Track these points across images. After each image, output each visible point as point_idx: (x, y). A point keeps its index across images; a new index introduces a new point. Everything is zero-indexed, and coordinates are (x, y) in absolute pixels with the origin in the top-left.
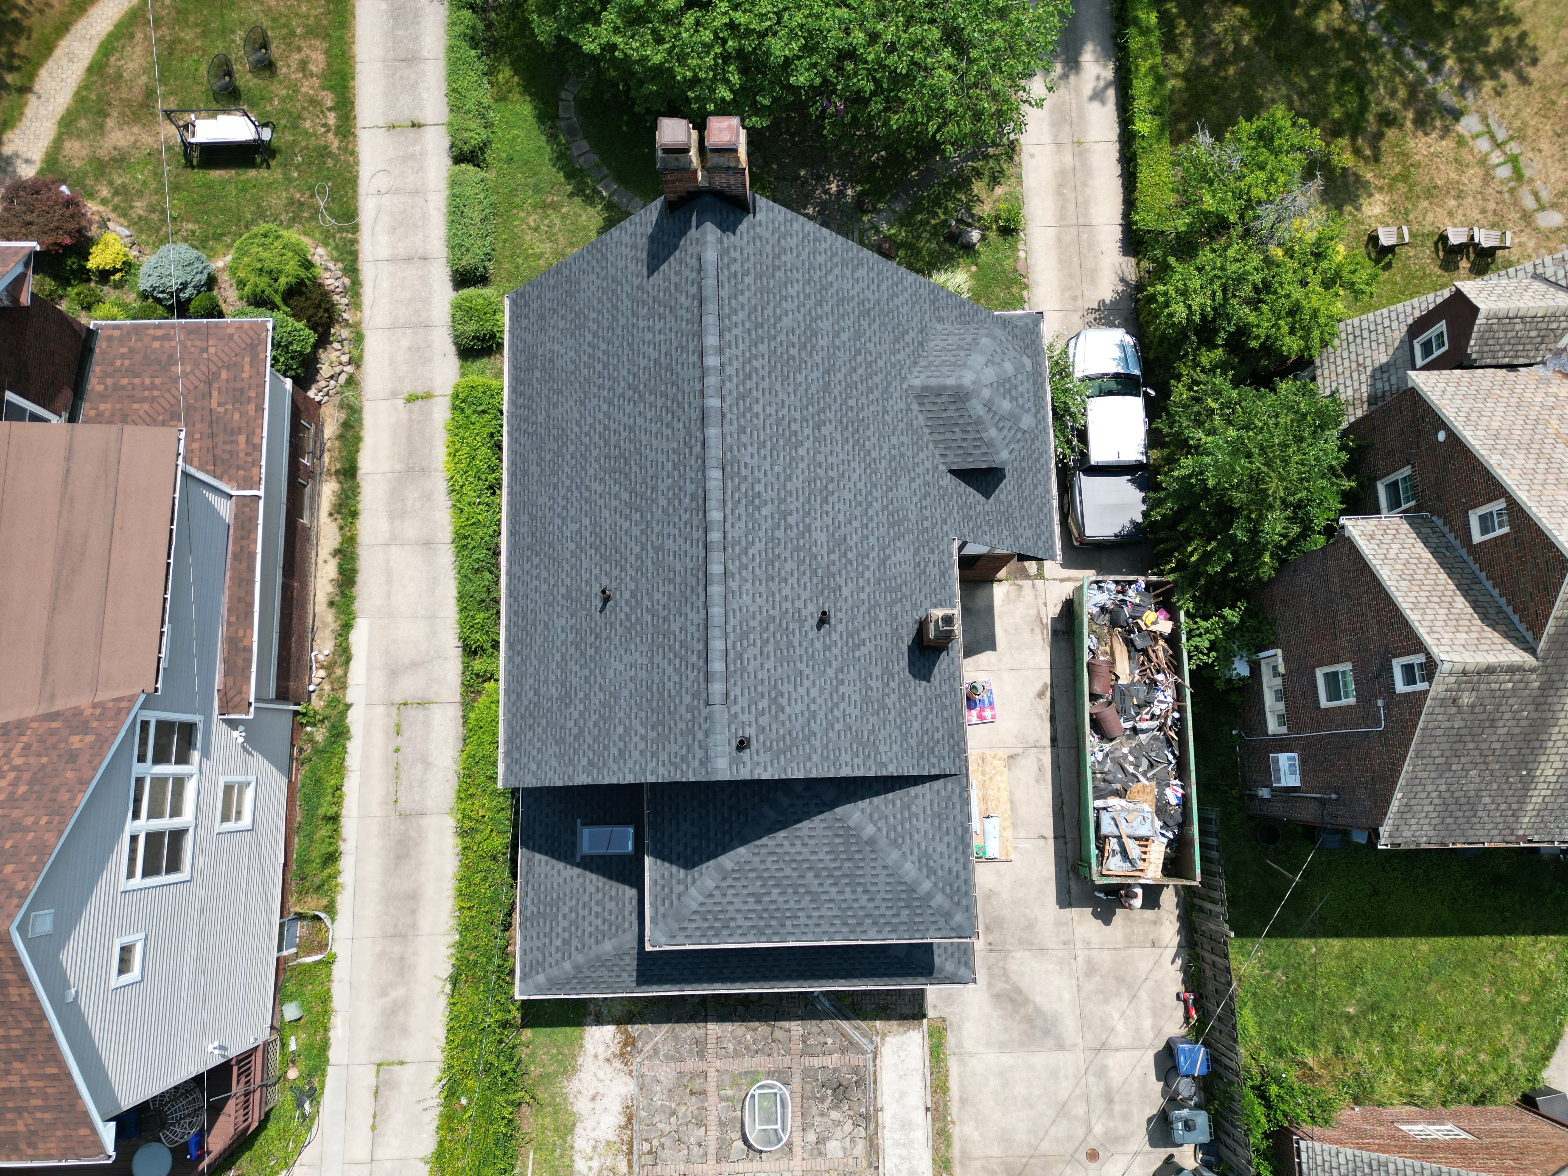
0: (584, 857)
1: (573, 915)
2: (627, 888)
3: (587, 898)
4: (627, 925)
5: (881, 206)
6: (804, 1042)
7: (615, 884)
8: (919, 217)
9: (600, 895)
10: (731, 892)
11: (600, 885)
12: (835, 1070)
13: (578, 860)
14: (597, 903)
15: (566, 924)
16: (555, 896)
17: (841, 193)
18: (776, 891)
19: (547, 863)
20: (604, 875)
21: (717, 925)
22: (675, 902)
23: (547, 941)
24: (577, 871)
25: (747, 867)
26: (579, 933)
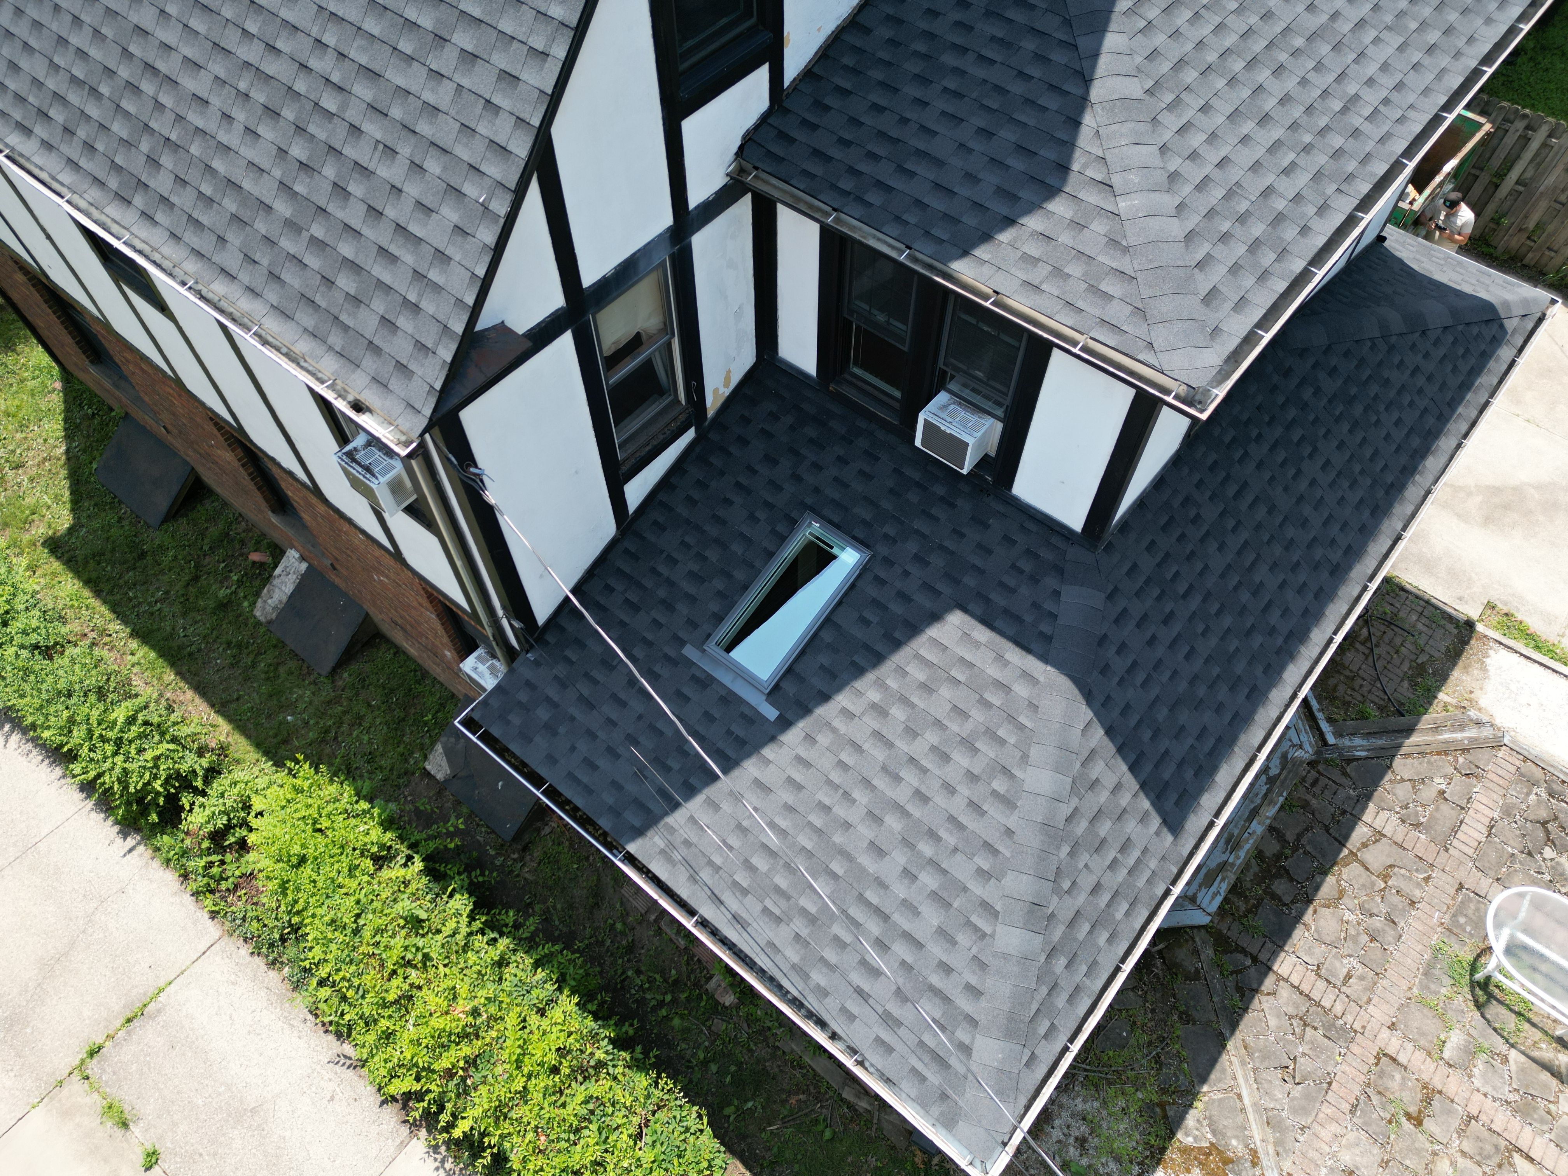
0: (775, 692)
1: (893, 822)
2: (934, 632)
3: (879, 754)
4: (1021, 690)
6: (1417, 826)
7: (900, 657)
9: (898, 713)
10: (1196, 140)
11: (874, 696)
12: (1507, 811)
13: (771, 713)
14: (911, 733)
15: (899, 858)
16: (806, 841)
18: (1263, 75)
19: (714, 806)
20: (859, 671)
21: (1257, 229)
22: (1125, 264)
23: (901, 950)
24: (793, 736)
25: (1165, 67)
26: (950, 839)
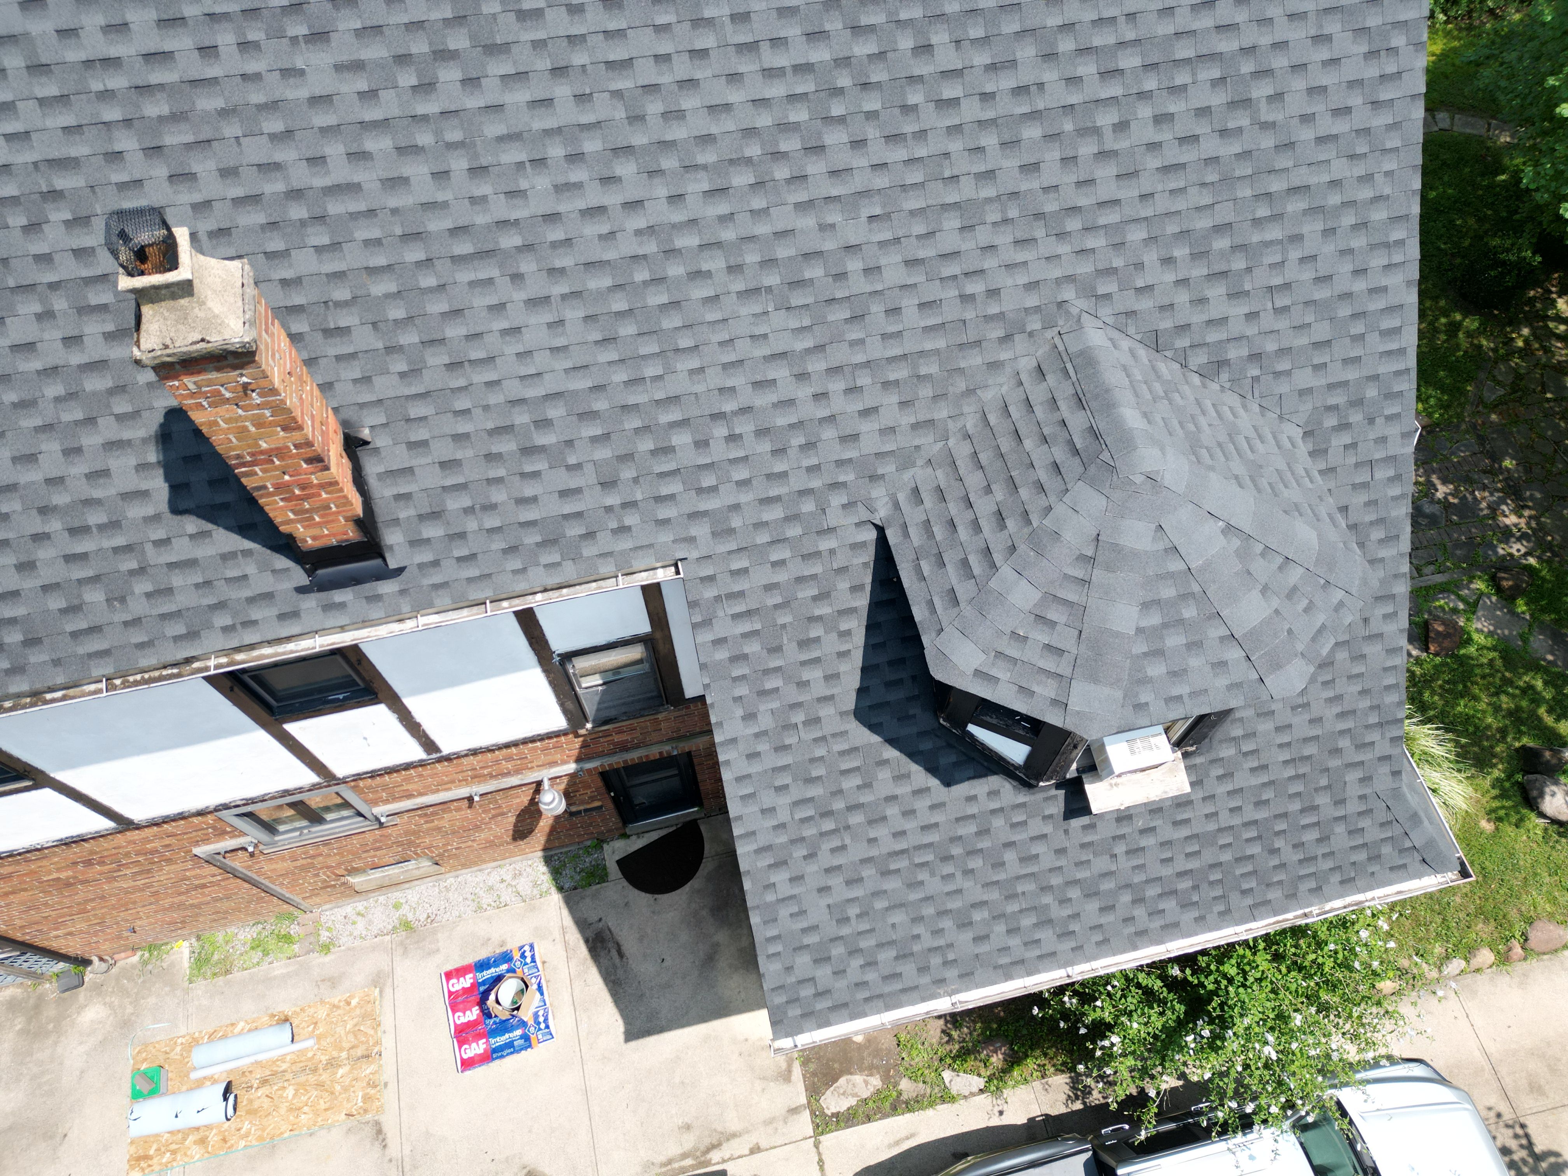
5: (1521, 606)
8: (1539, 684)
17: (1506, 534)
